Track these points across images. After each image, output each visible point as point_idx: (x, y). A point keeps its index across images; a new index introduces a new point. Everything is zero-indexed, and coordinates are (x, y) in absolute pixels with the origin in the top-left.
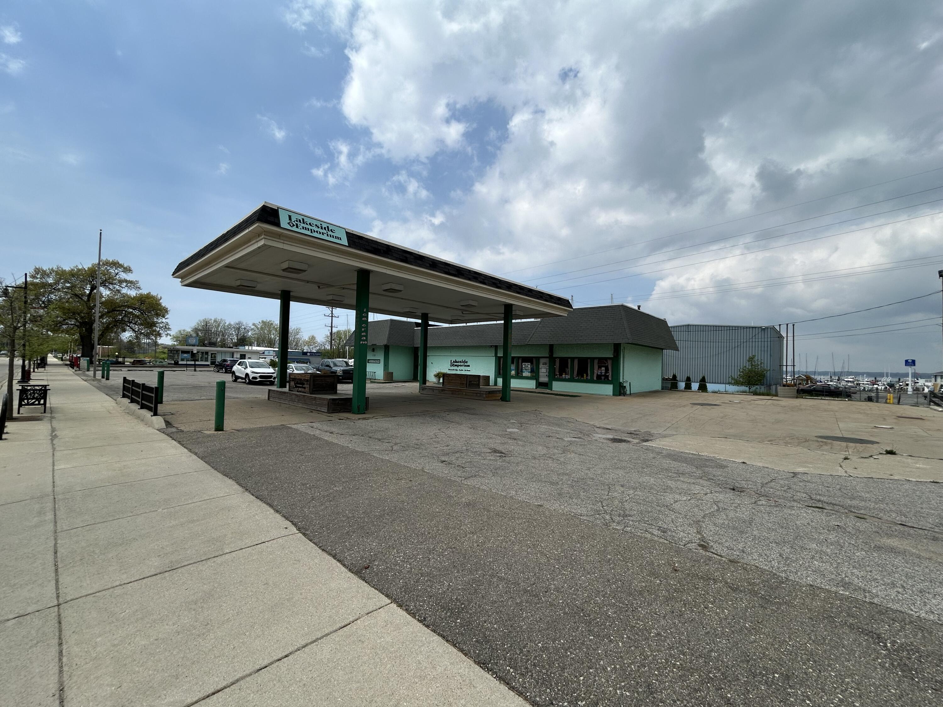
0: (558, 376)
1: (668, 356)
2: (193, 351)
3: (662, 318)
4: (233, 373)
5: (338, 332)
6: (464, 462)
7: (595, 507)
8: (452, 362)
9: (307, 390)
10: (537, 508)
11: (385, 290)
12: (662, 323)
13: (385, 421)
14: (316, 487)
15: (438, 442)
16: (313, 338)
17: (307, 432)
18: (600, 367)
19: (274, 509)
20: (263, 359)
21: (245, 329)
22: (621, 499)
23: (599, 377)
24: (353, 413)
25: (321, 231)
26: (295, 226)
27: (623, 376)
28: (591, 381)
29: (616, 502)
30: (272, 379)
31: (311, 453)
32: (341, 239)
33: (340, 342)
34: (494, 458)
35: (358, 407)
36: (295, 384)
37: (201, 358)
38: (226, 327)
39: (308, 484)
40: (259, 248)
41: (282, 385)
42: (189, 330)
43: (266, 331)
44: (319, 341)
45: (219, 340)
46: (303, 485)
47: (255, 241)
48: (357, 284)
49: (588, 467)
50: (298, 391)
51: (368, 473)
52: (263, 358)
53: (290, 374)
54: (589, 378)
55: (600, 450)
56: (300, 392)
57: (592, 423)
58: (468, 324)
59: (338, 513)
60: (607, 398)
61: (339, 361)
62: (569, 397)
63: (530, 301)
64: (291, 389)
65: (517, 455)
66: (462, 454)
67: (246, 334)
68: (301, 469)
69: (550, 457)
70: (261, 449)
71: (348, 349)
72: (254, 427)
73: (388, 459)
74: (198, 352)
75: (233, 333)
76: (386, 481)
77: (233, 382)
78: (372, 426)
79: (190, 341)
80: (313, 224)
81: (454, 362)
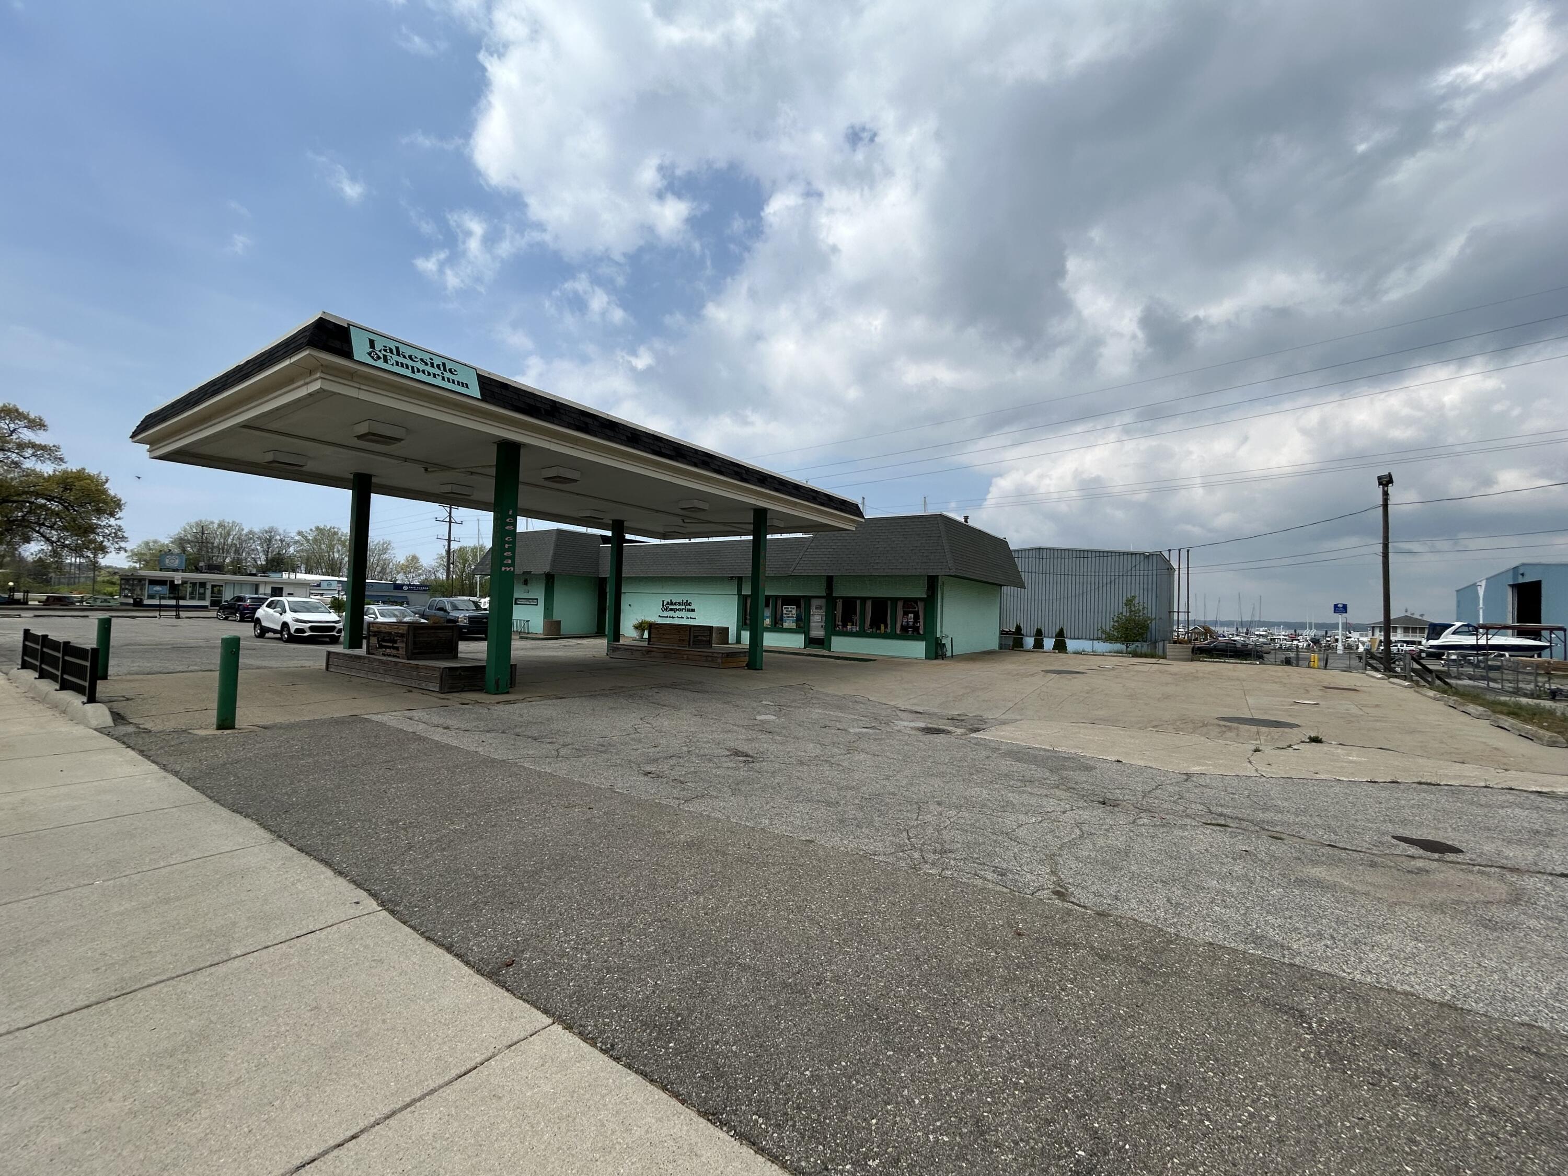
0: (841, 627)
1: (1008, 596)
2: (174, 581)
3: (1001, 537)
4: (258, 621)
5: (461, 549)
6: (683, 773)
7: (897, 840)
8: (665, 603)
9: (402, 652)
10: (805, 845)
11: (546, 479)
12: (1003, 543)
13: (545, 705)
14: (416, 826)
15: (640, 741)
16: (414, 559)
17: (400, 727)
18: (906, 613)
19: (334, 870)
20: (318, 597)
21: (282, 541)
22: (937, 825)
23: (904, 629)
24: (486, 692)
25: (432, 370)
26: (382, 360)
27: (942, 627)
28: (893, 636)
29: (930, 831)
30: (335, 633)
31: (407, 766)
32: (467, 387)
33: (464, 566)
34: (735, 765)
35: (497, 682)
36: (378, 642)
37: (192, 593)
38: (243, 537)
39: (400, 821)
40: (310, 395)
41: (355, 643)
42: (166, 541)
43: (323, 546)
44: (425, 565)
45: (228, 560)
46: (392, 823)
47: (302, 382)
48: (498, 466)
49: (887, 776)
50: (384, 655)
51: (513, 798)
52: (317, 595)
53: (369, 624)
54: (889, 630)
55: (905, 747)
56: (389, 656)
57: (892, 703)
58: (693, 540)
59: (457, 871)
60: (916, 663)
61: (462, 600)
62: (856, 662)
63: (795, 504)
64: (371, 651)
65: (773, 759)
66: (681, 760)
67: (284, 551)
68: (389, 795)
69: (826, 761)
70: (310, 760)
71: (478, 580)
72: (297, 720)
73: (549, 771)
74: (184, 583)
75: (258, 547)
76: (545, 811)
77: (257, 637)
78: (521, 716)
79: (167, 561)
80: (416, 357)
81: (668, 603)
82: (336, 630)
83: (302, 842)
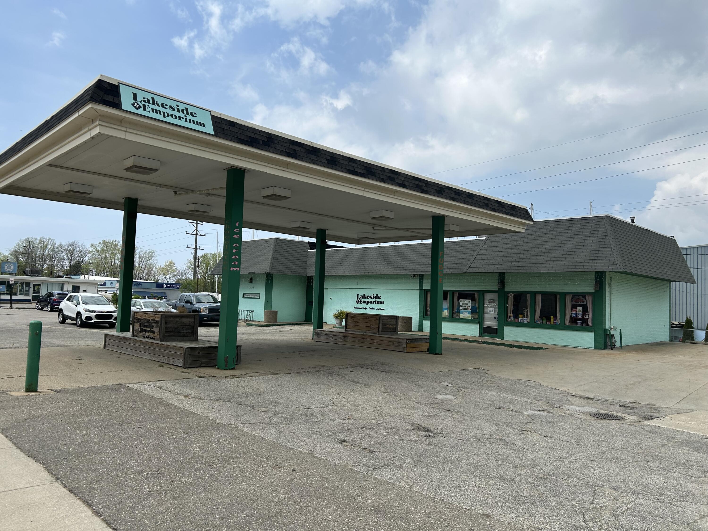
0: (512, 319)
1: (677, 292)
2: (9, 282)
3: (669, 235)
4: (61, 311)
5: (205, 256)
6: (372, 443)
7: (573, 521)
8: (359, 297)
9: (157, 335)
10: (483, 519)
11: (265, 197)
12: (672, 242)
13: (262, 379)
14: (156, 477)
15: (336, 413)
16: (171, 264)
17: (152, 394)
18: (574, 307)
19: (92, 510)
20: (104, 293)
21: (80, 252)
22: (614, 510)
23: (574, 320)
24: (218, 368)
25: (178, 114)
26: (142, 109)
27: (610, 319)
28: (563, 327)
29: (607, 515)
30: (112, 320)
31: (154, 426)
32: (204, 126)
33: (207, 269)
34: (417, 439)
35: (226, 360)
36: (140, 327)
37: (21, 290)
38: (55, 250)
39: (145, 472)
40: (92, 138)
41: (125, 329)
42: (6, 253)
43: (108, 255)
44: (179, 268)
45: (45, 267)
46: (138, 473)
47: (86, 129)
48: (228, 188)
49: (560, 457)
50: (144, 337)
51: (232, 458)
52: (103, 291)
53: (135, 313)
54: (558, 322)
55: (578, 431)
56: (148, 338)
57: (563, 389)
58: (382, 245)
59: (184, 518)
60: (586, 352)
61: (204, 295)
62: (528, 350)
63: (470, 211)
64: (135, 334)
65: (452, 435)
66: (370, 432)
67: (82, 259)
68: (139, 449)
69: (501, 440)
70: (86, 418)
71: (217, 279)
72: (80, 386)
73: (262, 436)
74: (16, 283)
75: (65, 257)
76: (257, 470)
77: (61, 323)
78: (243, 388)
79: (6, 267)
80: (166, 105)
81: (362, 297)
82: (113, 318)
83: (73, 485)
